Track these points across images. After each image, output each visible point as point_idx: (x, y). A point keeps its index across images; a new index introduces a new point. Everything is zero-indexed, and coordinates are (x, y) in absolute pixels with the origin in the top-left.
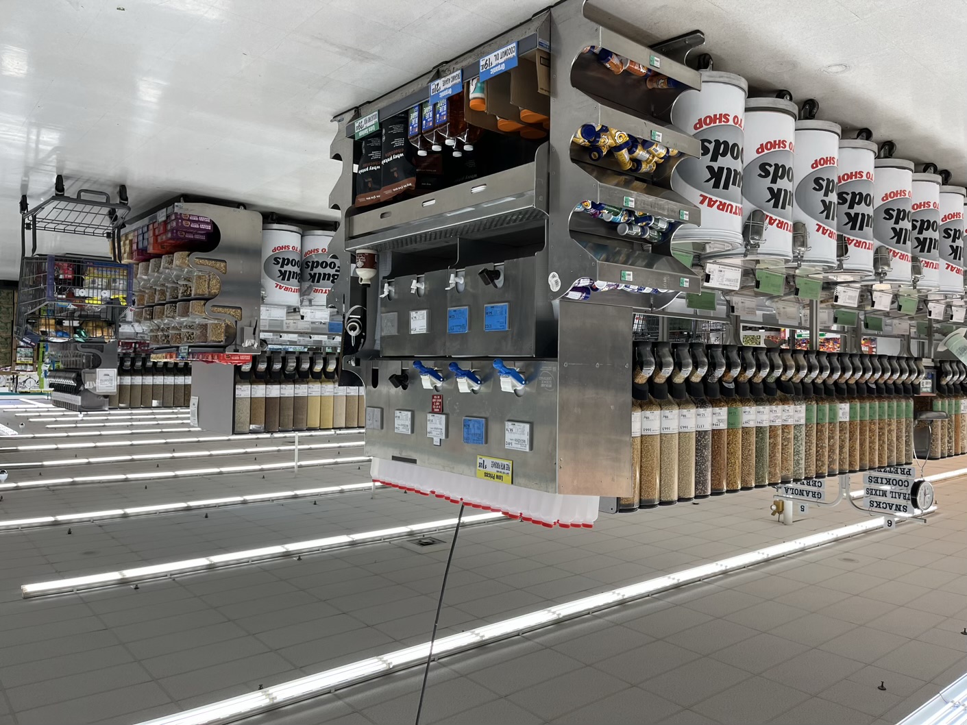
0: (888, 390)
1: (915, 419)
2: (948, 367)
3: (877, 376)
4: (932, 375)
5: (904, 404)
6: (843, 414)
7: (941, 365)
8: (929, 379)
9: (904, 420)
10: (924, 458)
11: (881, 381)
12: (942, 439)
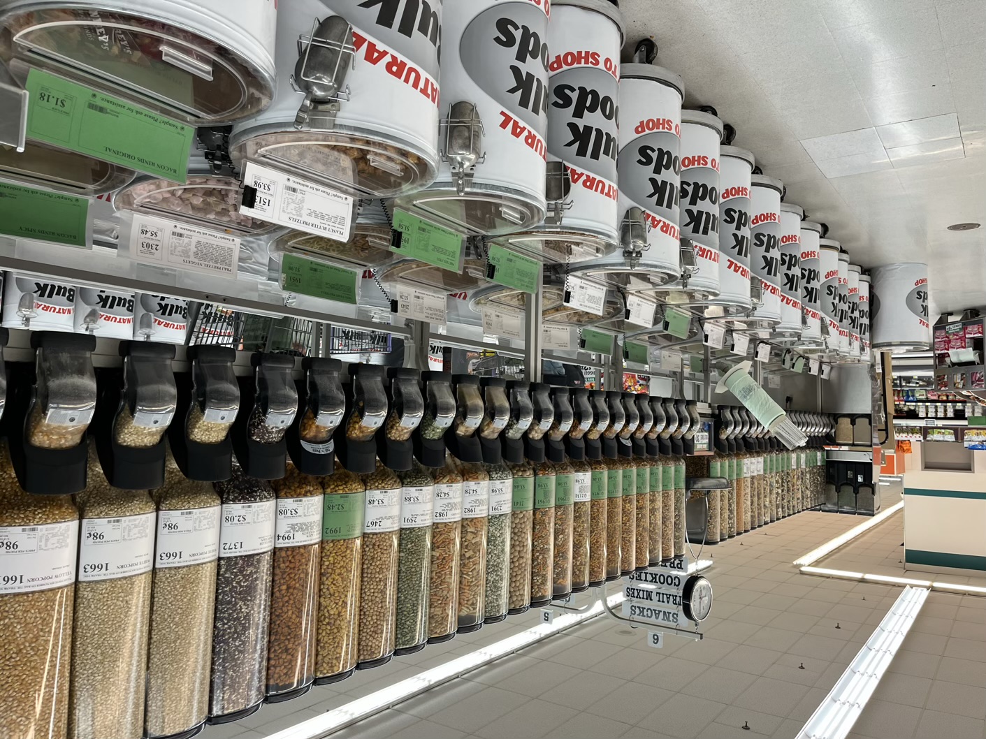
0: (650, 449)
1: (687, 488)
2: (728, 415)
3: (633, 426)
4: (709, 426)
5: (673, 468)
6: (581, 489)
7: (720, 412)
8: (706, 431)
9: (673, 492)
10: (699, 542)
11: (640, 435)
12: (721, 514)
